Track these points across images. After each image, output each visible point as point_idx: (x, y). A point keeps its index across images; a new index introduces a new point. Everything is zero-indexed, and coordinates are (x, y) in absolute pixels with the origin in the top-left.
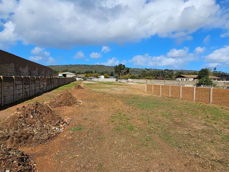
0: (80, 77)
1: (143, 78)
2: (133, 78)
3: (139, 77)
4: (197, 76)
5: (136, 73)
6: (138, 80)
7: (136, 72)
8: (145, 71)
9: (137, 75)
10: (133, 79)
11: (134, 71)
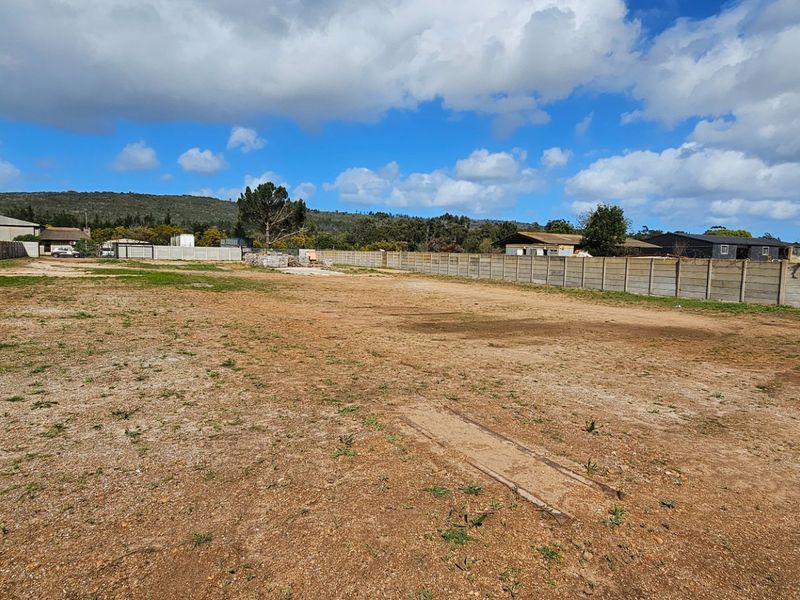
0: (65, 239)
1: (363, 245)
2: (323, 244)
3: (350, 244)
4: (581, 237)
5: (335, 229)
6: (342, 257)
7: (337, 224)
8: (369, 221)
9: (341, 237)
10: (323, 248)
11: (328, 221)
